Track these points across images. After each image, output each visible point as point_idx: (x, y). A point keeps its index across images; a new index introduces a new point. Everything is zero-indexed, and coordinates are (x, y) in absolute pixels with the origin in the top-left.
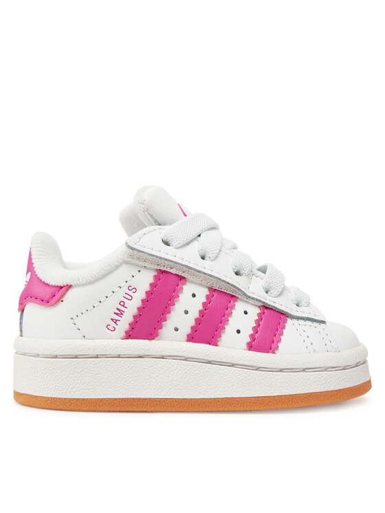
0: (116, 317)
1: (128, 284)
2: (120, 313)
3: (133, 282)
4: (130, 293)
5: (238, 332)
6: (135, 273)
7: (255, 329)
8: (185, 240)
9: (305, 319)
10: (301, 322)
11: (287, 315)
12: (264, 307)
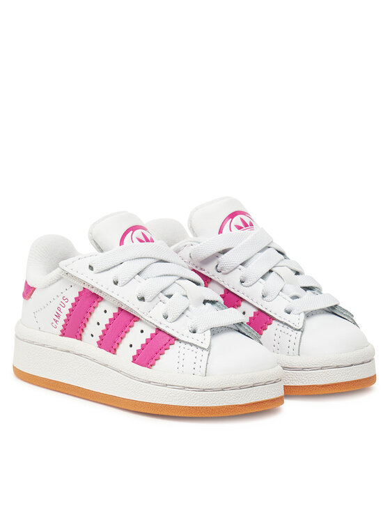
0: (56, 318)
1: (63, 295)
2: (58, 316)
3: (67, 294)
4: (64, 302)
5: (131, 346)
6: (68, 287)
7: (143, 347)
8: (104, 268)
9: (191, 344)
10: (188, 346)
11: (176, 339)
12: (158, 330)
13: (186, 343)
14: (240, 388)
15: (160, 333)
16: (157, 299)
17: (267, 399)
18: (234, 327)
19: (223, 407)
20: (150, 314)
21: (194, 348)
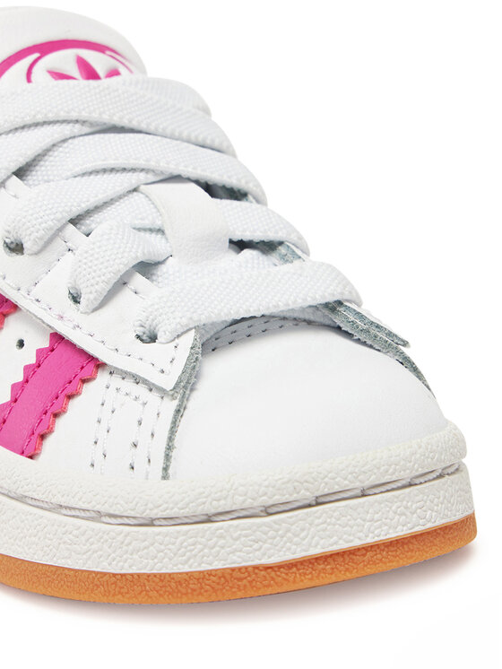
9: (137, 380)
10: (128, 385)
11: (99, 365)
12: (57, 338)
13: (125, 375)
14: (267, 511)
15: (60, 349)
16: (58, 244)
17: (370, 540)
18: (318, 317)
19: (210, 573)
20: (36, 292)
21: (141, 390)
